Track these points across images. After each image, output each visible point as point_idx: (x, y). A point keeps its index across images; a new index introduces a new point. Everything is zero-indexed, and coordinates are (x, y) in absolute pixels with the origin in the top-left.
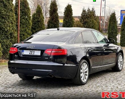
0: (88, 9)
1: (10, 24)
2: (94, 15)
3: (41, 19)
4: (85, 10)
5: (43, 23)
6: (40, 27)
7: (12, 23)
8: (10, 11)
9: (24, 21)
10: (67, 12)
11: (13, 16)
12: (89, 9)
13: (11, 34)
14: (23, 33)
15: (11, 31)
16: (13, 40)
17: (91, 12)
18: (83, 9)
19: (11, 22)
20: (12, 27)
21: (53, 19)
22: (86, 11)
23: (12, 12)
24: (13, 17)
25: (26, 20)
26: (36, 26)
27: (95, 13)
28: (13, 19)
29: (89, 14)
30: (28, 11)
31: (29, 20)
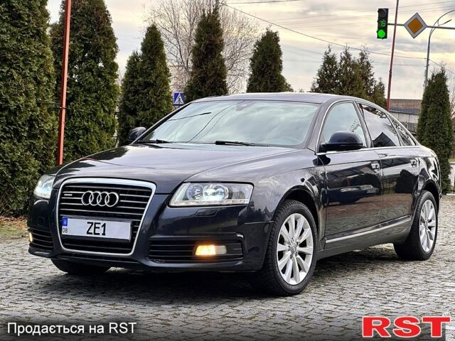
0: (343, 55)
1: (31, 86)
2: (366, 78)
3: (156, 77)
4: (333, 58)
5: (165, 92)
6: (153, 106)
7: (39, 83)
8: (32, 37)
9: (92, 80)
10: (260, 58)
11: (41, 57)
12: (348, 55)
13: (31, 122)
14: (86, 123)
15: (33, 111)
16: (40, 143)
17: (354, 66)
18: (326, 53)
19: (35, 79)
20: (37, 95)
21: (203, 80)
22: (338, 60)
23: (40, 41)
24: (42, 61)
25: (100, 75)
26: (138, 103)
27: (373, 71)
28: (42, 66)
29: (346, 73)
30: (105, 42)
31: (108, 77)
